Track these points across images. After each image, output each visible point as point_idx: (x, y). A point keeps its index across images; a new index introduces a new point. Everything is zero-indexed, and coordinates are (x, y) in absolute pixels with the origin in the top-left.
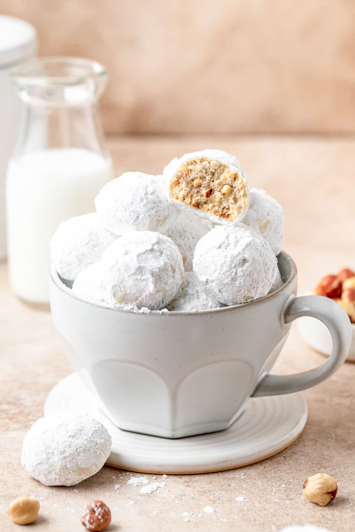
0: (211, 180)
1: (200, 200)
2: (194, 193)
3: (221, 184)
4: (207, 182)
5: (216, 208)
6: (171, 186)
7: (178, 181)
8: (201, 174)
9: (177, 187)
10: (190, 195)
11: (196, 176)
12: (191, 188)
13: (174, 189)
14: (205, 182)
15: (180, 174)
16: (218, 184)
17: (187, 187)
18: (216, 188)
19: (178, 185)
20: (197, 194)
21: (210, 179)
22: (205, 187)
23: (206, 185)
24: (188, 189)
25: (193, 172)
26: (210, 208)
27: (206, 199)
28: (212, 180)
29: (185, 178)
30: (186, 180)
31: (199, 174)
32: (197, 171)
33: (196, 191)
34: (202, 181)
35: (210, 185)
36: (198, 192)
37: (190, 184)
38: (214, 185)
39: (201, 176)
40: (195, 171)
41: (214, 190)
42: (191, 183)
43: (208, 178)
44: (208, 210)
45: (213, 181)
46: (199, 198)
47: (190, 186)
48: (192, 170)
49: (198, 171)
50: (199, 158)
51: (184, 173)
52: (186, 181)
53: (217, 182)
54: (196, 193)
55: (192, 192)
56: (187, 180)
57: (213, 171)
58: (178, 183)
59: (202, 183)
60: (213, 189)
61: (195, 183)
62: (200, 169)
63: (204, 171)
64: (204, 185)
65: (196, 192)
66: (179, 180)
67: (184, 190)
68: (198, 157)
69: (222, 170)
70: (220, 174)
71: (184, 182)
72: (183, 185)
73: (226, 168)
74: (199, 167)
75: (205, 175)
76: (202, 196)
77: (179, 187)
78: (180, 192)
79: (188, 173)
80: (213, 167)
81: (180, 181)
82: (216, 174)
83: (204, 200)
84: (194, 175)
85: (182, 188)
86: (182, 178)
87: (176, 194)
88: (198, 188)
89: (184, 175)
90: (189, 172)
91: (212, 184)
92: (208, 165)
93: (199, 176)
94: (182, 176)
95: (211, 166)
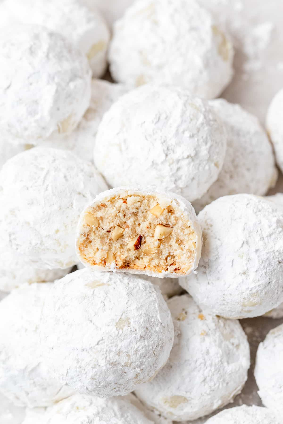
0: (135, 224)
1: (128, 257)
2: (116, 249)
3: (152, 226)
4: (130, 228)
5: (155, 262)
6: (80, 249)
7: (87, 239)
8: (118, 220)
9: (89, 248)
10: (111, 255)
11: (112, 225)
12: (110, 243)
13: (86, 253)
14: (127, 230)
15: (87, 230)
16: (148, 228)
17: (103, 245)
18: (145, 232)
19: (90, 245)
20: (122, 250)
21: (133, 223)
22: (129, 237)
23: (130, 233)
24: (106, 247)
25: (105, 221)
26: (147, 264)
27: (137, 252)
28: (137, 224)
29: (97, 232)
30: (99, 235)
31: (115, 221)
32: (111, 218)
33: (118, 245)
34: (122, 230)
35: (136, 231)
36: (122, 246)
37: (106, 238)
38: (142, 230)
39: (120, 223)
40: (108, 218)
41: (144, 236)
42: (108, 237)
43: (130, 222)
44: (145, 268)
45: (139, 224)
46: (126, 255)
47: (108, 241)
48: (103, 217)
49: (113, 217)
50: (108, 199)
51: (93, 226)
52: (100, 237)
53: (144, 225)
54: (119, 249)
55: (113, 249)
56: (101, 234)
57: (135, 211)
58: (88, 241)
59: (124, 233)
60: (141, 235)
61: (114, 234)
62: (114, 214)
63: (121, 215)
64: (127, 235)
65: (120, 246)
66: (89, 237)
67: (100, 250)
68: (106, 198)
69: (146, 205)
70: (146, 212)
71: (96, 239)
72: (97, 243)
73: (152, 200)
74: (111, 211)
75: (124, 220)
76: (129, 250)
77: (91, 246)
78: (95, 254)
79: (99, 224)
80: (133, 206)
81: (91, 238)
82: (140, 214)
83: (135, 256)
84: (108, 224)
85: (96, 248)
86: (92, 234)
87: (91, 259)
88: (120, 241)
89: (94, 229)
90: (100, 221)
91: (138, 230)
92: (124, 206)
93: (115, 224)
94: (90, 231)
95: (129, 206)
